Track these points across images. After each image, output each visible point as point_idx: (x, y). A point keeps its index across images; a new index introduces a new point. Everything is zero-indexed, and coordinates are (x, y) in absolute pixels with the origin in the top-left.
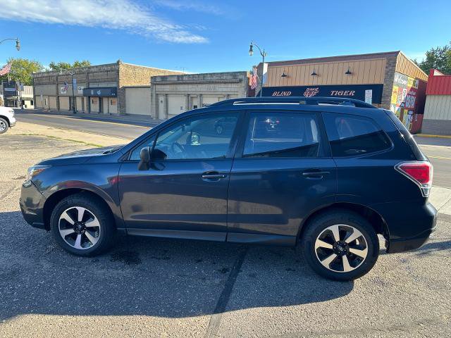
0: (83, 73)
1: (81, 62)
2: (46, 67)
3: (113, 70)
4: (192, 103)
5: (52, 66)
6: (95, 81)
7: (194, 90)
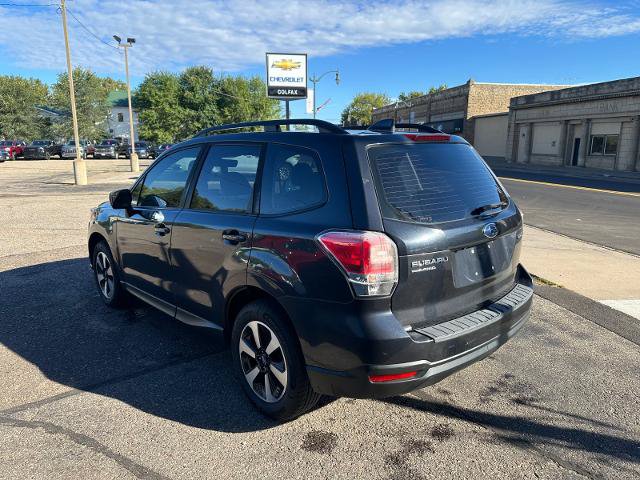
0: (425, 104)
1: (436, 88)
2: (394, 100)
3: (461, 95)
4: (572, 135)
5: (402, 97)
6: (437, 113)
7: (577, 112)
